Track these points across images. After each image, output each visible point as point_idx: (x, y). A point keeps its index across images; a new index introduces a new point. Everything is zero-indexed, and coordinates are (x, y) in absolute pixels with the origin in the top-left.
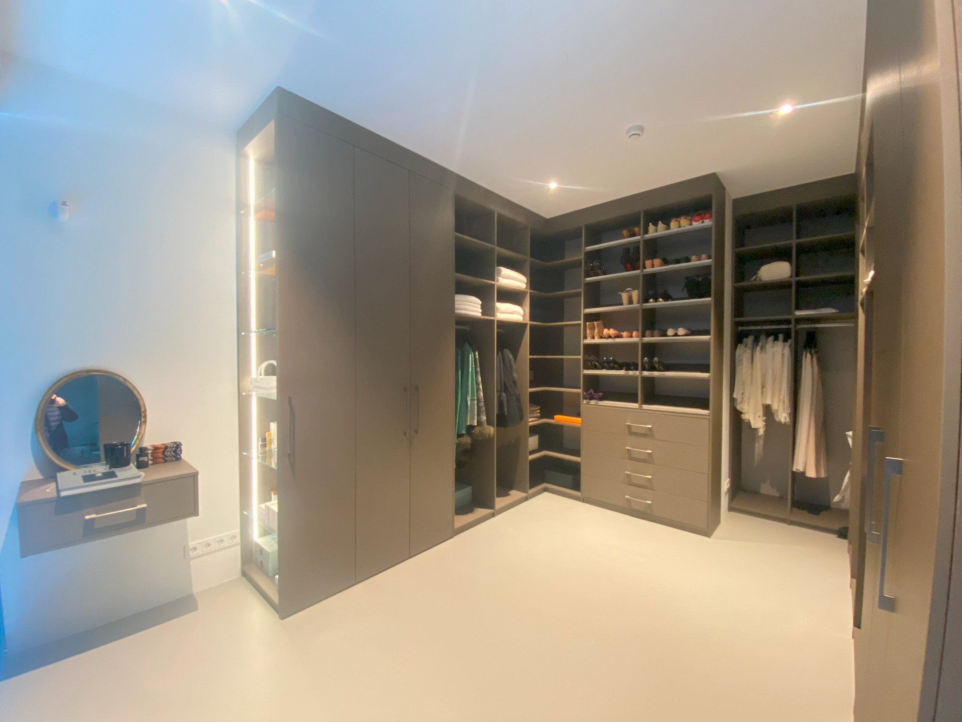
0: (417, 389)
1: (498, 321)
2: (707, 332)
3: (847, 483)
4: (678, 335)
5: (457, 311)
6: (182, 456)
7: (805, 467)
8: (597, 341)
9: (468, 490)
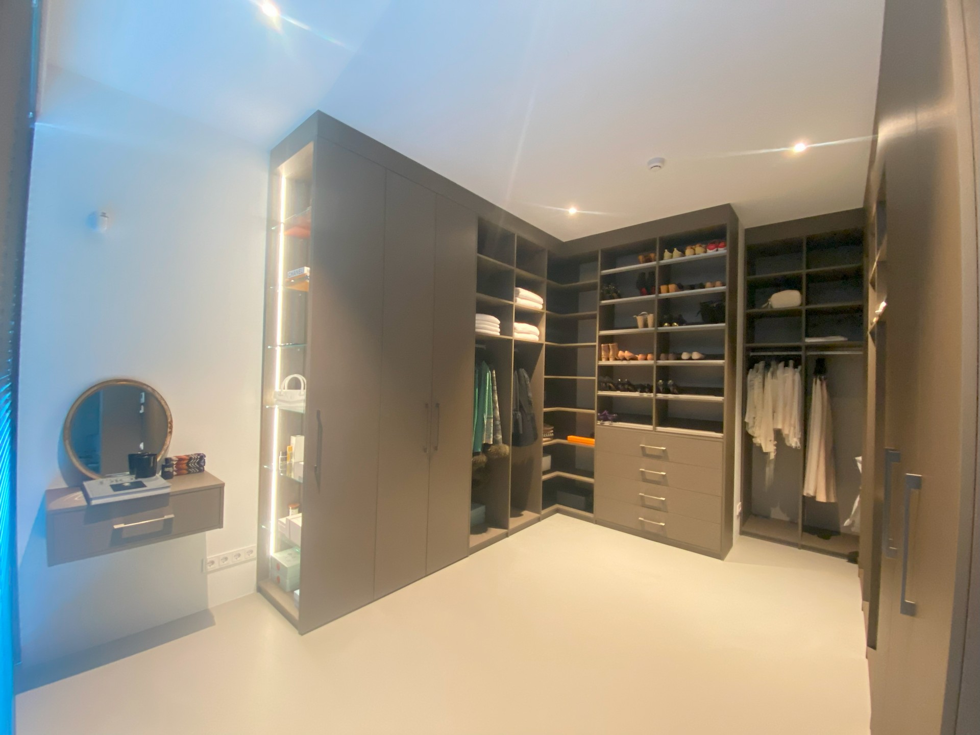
0: (438, 405)
1: (515, 341)
2: (721, 357)
3: (858, 507)
4: (692, 359)
5: (477, 330)
6: (206, 468)
7: (815, 492)
8: (611, 362)
9: (481, 509)
